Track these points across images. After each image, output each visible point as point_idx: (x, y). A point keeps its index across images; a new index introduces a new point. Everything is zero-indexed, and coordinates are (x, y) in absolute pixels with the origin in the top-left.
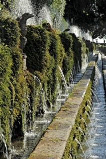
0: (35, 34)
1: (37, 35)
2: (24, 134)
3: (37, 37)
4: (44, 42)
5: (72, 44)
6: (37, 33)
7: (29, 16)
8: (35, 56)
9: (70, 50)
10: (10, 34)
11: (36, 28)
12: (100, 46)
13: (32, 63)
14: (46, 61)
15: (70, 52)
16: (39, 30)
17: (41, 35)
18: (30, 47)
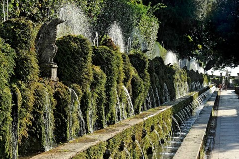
0: (73, 44)
1: (76, 45)
2: (44, 149)
3: (75, 46)
4: (84, 52)
5: (147, 65)
6: (76, 42)
7: (59, 21)
8: (74, 68)
9: (146, 72)
10: (19, 35)
11: (76, 38)
12: (216, 79)
13: (70, 76)
14: (86, 74)
15: (145, 74)
16: (80, 40)
17: (81, 45)
18: (68, 58)
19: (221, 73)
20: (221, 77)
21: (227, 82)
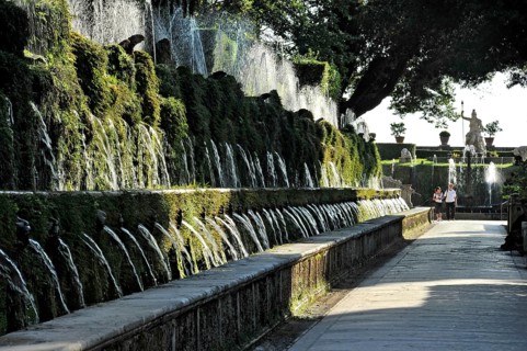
19: (445, 136)
20: (444, 152)
21: (471, 176)
